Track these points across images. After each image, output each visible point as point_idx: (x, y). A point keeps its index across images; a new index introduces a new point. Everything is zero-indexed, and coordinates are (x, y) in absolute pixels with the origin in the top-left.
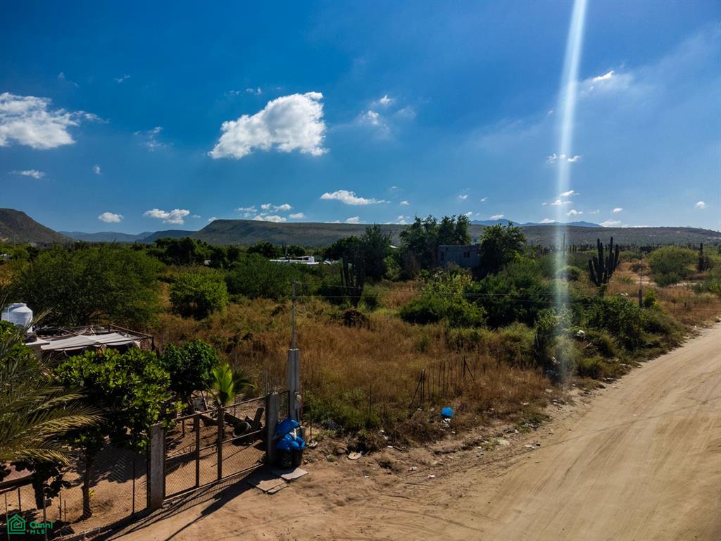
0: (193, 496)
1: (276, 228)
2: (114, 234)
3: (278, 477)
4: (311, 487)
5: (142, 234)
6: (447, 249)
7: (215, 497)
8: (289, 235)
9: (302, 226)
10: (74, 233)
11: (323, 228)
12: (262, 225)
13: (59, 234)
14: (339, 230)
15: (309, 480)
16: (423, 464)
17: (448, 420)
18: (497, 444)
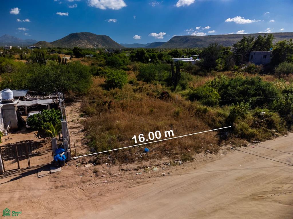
0: (15, 172)
1: (199, 39)
2: (137, 44)
3: (49, 170)
4: (56, 177)
5: (147, 44)
6: (255, 54)
7: (21, 174)
8: (205, 42)
9: (212, 37)
10: (125, 44)
11: (221, 37)
12: (193, 38)
13: (120, 45)
14: (229, 38)
15: (58, 174)
16: (110, 174)
17: (145, 154)
18: (152, 170)
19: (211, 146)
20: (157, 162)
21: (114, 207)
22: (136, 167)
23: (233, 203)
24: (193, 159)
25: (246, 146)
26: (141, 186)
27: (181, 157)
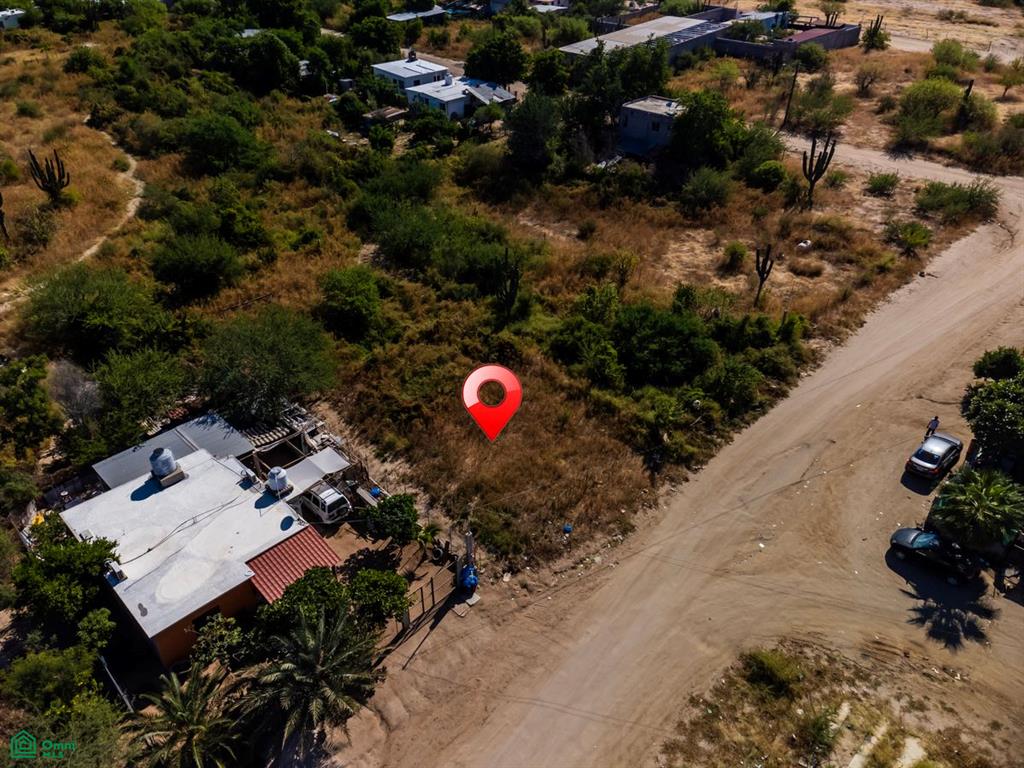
3: (464, 602)
4: (483, 610)
6: (632, 113)
7: (433, 618)
15: (482, 605)
16: (546, 585)
17: (567, 535)
18: (593, 561)
19: (645, 492)
20: (593, 546)
21: (589, 630)
22: (570, 563)
23: (702, 587)
24: (633, 527)
25: (687, 480)
26: (598, 593)
27: (619, 528)
